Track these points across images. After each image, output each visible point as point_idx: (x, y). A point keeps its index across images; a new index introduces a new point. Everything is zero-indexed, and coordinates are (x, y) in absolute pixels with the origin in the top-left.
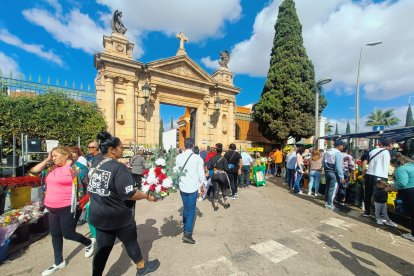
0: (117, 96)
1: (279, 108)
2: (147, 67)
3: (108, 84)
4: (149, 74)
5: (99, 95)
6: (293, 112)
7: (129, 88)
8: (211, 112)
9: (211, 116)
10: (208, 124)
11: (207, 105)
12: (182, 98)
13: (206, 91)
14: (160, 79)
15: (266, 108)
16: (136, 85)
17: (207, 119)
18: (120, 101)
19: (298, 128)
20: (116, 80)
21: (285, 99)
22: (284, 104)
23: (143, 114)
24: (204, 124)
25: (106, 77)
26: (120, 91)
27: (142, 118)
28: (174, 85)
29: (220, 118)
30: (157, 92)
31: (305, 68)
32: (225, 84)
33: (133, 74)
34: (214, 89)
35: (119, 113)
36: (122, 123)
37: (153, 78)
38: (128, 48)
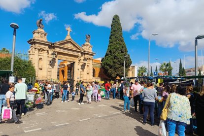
0: (40, 57)
1: (112, 64)
2: (53, 44)
3: (36, 52)
4: (54, 47)
5: (31, 56)
6: (117, 66)
8: (81, 64)
9: (82, 66)
10: (80, 70)
11: (80, 60)
12: (68, 57)
13: (80, 54)
14: (59, 49)
15: (107, 63)
16: (48, 52)
17: (79, 67)
18: (40, 59)
19: (120, 73)
20: (39, 50)
21: (115, 60)
22: (114, 62)
23: (50, 65)
24: (78, 70)
25: (35, 49)
26: (41, 54)
27: (50, 67)
28: (65, 51)
29: (86, 66)
30: (57, 55)
31: (122, 47)
32: (88, 51)
33: (47, 47)
34: (83, 53)
35: (40, 65)
36: (41, 69)
37: (56, 49)
38: (45, 35)
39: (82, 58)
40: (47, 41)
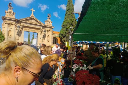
0: (9, 29)
2: (19, 20)
3: (6, 26)
4: (20, 22)
5: (3, 29)
7: (13, 27)
8: (43, 34)
9: (43, 36)
10: (42, 38)
11: (42, 32)
12: (32, 29)
13: (41, 28)
14: (24, 24)
15: (61, 34)
16: (16, 25)
17: (41, 36)
18: (10, 31)
20: (9, 24)
23: (18, 35)
24: (40, 38)
25: (5, 23)
26: (10, 27)
27: (18, 36)
29: (46, 36)
30: (23, 28)
32: (49, 25)
33: (15, 22)
34: (44, 27)
35: (10, 35)
37: (22, 23)
38: (13, 14)
39: (44, 30)
40: (15, 18)
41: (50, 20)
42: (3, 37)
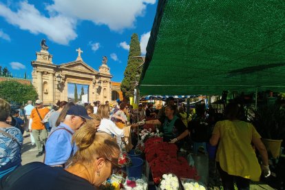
0: (44, 81)
2: (59, 67)
3: (39, 75)
4: (61, 70)
5: (34, 80)
7: (50, 77)
8: (97, 87)
9: (97, 89)
10: (96, 93)
11: (95, 83)
13: (94, 77)
14: (67, 72)
16: (54, 75)
17: (95, 90)
18: (45, 83)
20: (43, 73)
23: (58, 88)
24: (93, 93)
25: (37, 72)
26: (45, 78)
27: (58, 91)
28: (75, 74)
29: (102, 90)
30: (65, 78)
32: (105, 73)
33: (52, 70)
34: (98, 76)
35: (45, 89)
36: (47, 93)
37: (63, 71)
38: (49, 57)
39: (97, 81)
40: (52, 63)
41: (106, 66)
42: (35, 92)
